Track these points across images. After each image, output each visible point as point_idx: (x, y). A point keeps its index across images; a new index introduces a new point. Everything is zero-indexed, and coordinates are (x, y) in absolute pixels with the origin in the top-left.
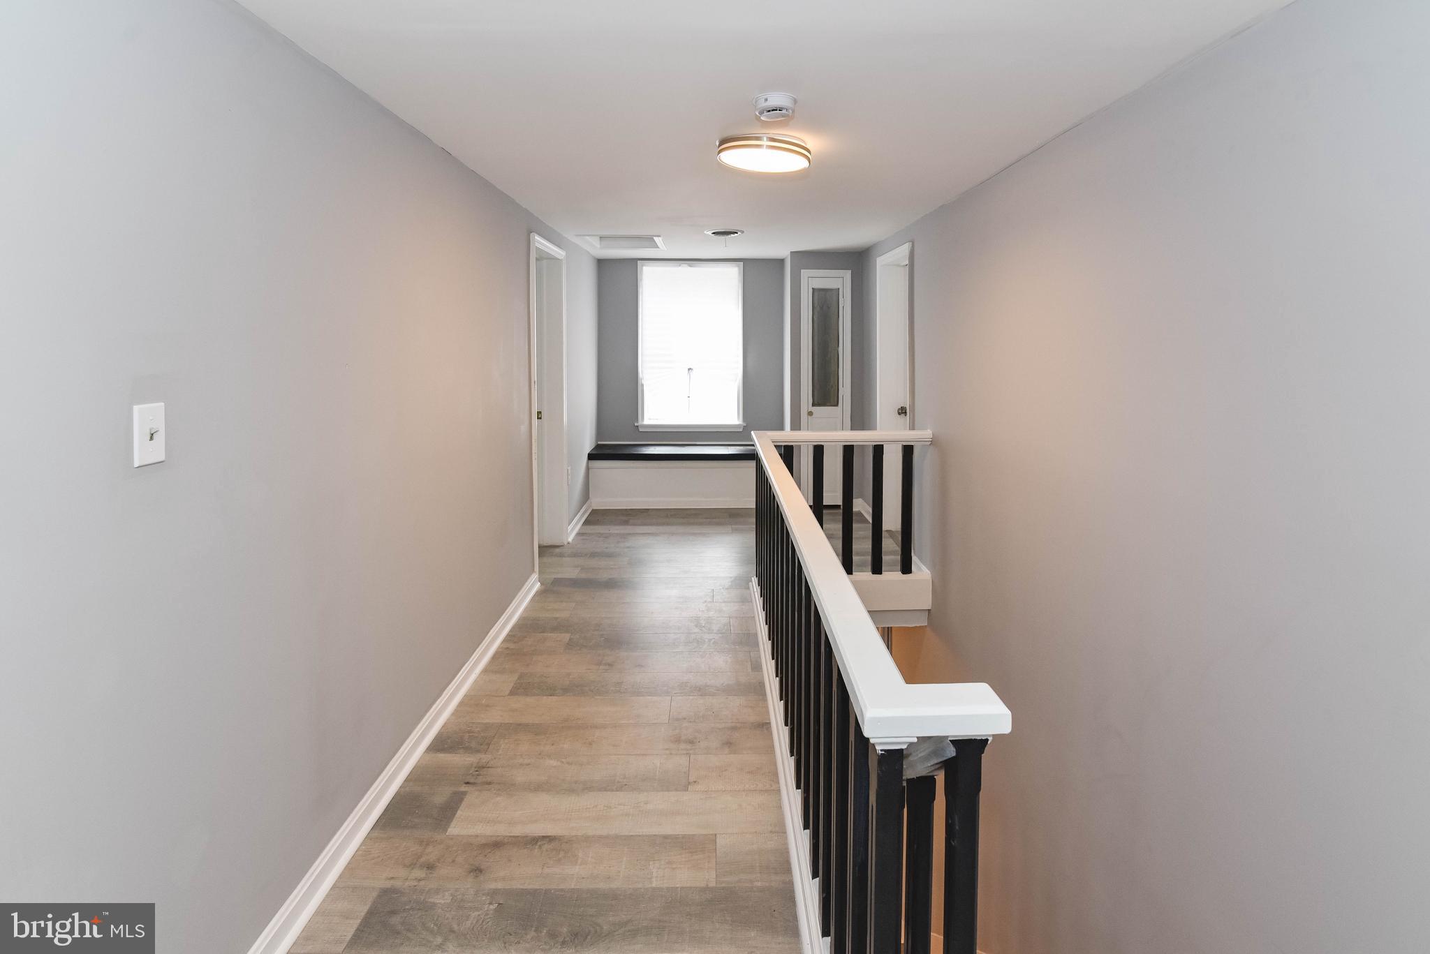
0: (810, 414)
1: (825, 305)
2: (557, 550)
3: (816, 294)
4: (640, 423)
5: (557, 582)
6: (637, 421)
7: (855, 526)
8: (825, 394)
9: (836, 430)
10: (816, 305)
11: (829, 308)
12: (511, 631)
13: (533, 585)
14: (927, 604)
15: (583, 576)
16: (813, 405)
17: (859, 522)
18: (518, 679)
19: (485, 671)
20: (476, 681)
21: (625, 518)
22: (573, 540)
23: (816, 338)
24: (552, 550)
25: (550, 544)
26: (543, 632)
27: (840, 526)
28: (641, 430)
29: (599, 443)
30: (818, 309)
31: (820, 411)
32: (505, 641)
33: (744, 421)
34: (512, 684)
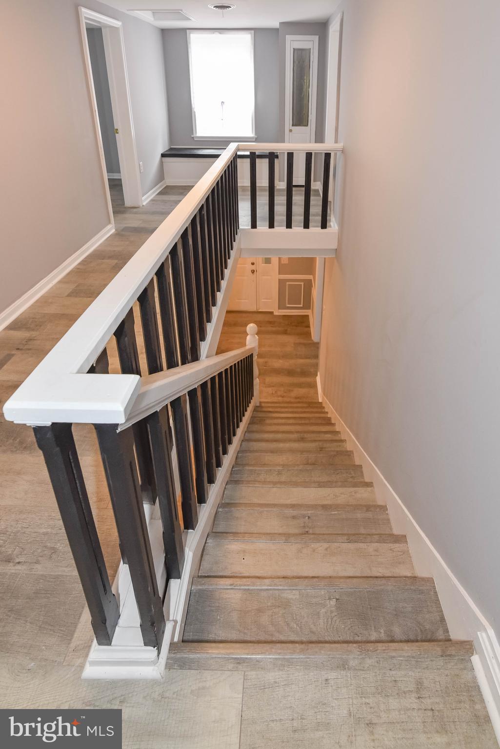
0: (291, 131)
1: (301, 59)
2: (135, 210)
3: (296, 52)
4: (194, 135)
5: (126, 229)
6: (193, 135)
7: (312, 198)
8: (300, 119)
9: (305, 142)
10: (295, 60)
11: (303, 62)
12: (85, 258)
13: (110, 230)
14: (334, 246)
15: (142, 225)
16: (293, 125)
17: (315, 195)
18: (76, 287)
19: (60, 282)
20: (52, 288)
21: (181, 191)
22: (146, 204)
23: (295, 83)
24: (132, 210)
25: (132, 206)
26: (103, 259)
27: (303, 198)
28: (195, 139)
29: (172, 147)
30: (297, 62)
31: (296, 129)
32: (80, 264)
33: (256, 134)
34: (71, 290)
